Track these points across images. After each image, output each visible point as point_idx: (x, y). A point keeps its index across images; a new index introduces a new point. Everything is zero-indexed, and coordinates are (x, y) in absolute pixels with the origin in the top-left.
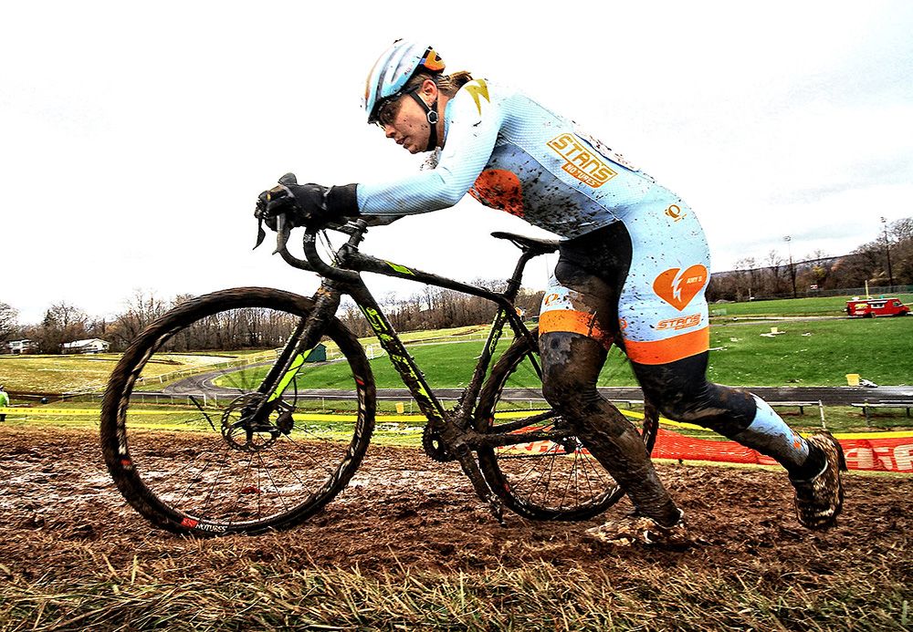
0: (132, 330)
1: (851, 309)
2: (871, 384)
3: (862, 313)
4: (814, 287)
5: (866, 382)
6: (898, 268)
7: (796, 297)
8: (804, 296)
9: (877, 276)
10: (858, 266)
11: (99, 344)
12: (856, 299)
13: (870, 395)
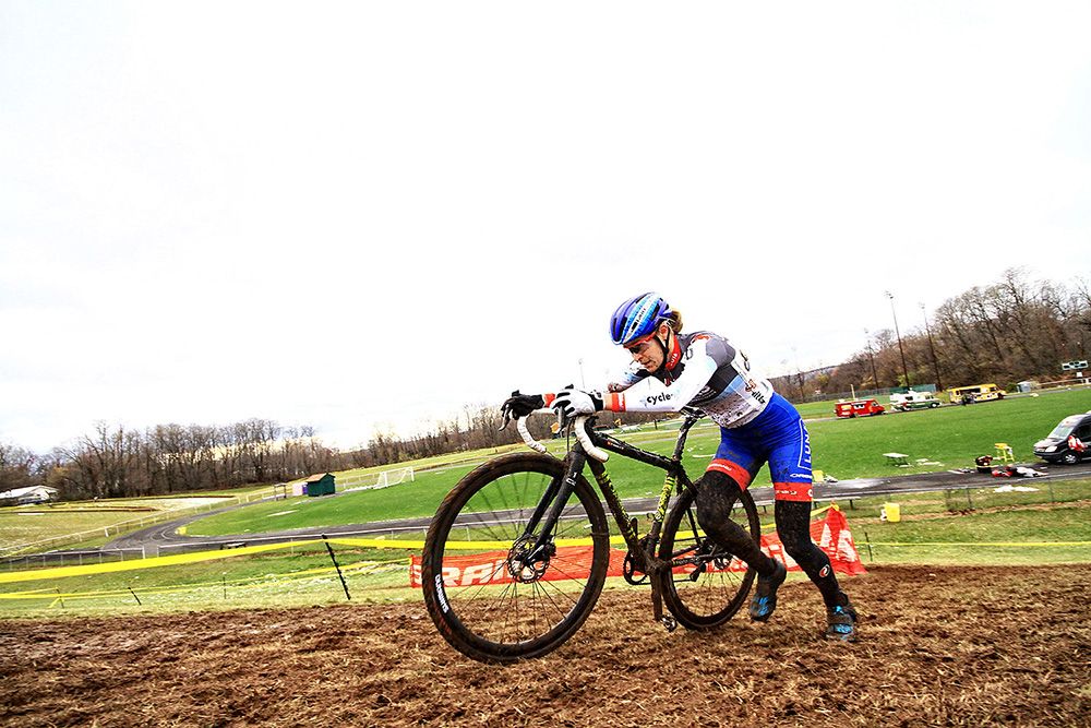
0: (90, 472)
1: (839, 412)
2: (833, 479)
3: (847, 413)
4: (818, 392)
5: (829, 478)
6: (881, 373)
7: (805, 402)
8: (810, 400)
9: (867, 380)
10: (852, 372)
11: (43, 492)
12: (842, 401)
13: (829, 490)
